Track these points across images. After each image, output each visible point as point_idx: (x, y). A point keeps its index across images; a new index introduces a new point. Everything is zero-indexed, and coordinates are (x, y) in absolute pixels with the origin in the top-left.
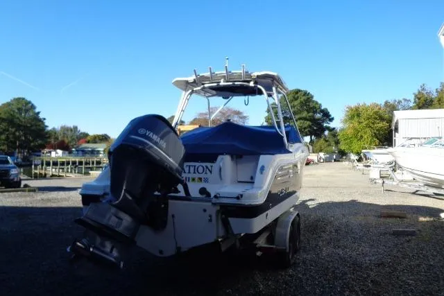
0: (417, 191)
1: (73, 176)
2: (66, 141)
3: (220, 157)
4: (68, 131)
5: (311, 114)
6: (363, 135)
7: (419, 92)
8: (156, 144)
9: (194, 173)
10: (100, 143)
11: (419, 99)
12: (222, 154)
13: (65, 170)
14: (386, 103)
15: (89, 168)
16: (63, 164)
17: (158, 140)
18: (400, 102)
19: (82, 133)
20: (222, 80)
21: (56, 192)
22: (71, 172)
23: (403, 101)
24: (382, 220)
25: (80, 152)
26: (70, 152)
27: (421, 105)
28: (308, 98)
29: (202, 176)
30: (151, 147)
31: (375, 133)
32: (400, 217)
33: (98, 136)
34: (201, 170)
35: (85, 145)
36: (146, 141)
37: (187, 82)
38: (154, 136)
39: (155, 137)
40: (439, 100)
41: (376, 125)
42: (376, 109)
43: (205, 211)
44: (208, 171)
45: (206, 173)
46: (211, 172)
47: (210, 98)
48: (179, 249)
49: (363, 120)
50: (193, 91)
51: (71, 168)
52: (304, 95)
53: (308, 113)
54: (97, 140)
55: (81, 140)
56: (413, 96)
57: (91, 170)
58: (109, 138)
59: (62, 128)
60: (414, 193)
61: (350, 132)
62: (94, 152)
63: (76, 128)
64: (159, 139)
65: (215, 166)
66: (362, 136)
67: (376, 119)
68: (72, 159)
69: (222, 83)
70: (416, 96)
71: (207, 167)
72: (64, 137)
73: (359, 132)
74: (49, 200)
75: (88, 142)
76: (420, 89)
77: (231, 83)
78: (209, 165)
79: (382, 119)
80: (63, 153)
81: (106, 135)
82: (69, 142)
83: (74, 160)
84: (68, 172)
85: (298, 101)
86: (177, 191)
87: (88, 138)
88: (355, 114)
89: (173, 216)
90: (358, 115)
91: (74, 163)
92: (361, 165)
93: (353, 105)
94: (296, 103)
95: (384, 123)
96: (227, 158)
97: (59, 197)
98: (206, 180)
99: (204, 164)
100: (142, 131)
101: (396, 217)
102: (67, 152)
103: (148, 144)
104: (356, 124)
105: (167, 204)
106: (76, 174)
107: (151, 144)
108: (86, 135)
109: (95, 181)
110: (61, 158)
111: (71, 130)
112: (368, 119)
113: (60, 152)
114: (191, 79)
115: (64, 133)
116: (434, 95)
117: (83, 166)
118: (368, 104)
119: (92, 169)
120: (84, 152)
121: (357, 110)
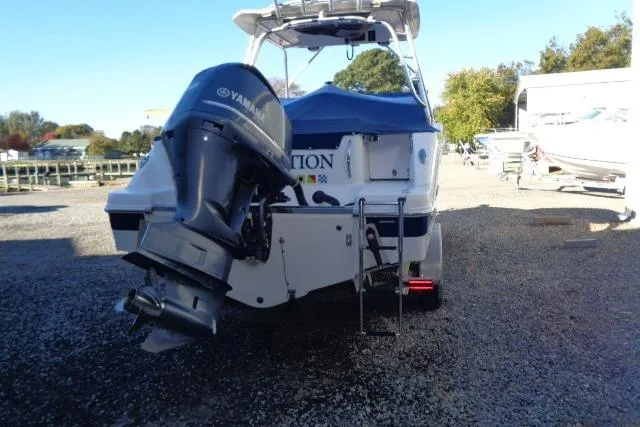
0: (562, 187)
1: (44, 188)
2: (23, 136)
3: (345, 139)
4: (23, 119)
5: (396, 86)
6: (470, 115)
7: (548, 49)
8: (250, 115)
9: (302, 167)
10: (78, 138)
11: (547, 59)
12: (350, 134)
13: (30, 180)
14: (500, 67)
15: (68, 176)
16: (23, 171)
17: (252, 108)
18: (519, 65)
19: (46, 123)
20: (321, 13)
21: (26, 215)
22: (39, 183)
23: (523, 64)
24: (538, 229)
25: (48, 154)
26: (32, 154)
27: (549, 68)
28: (393, 63)
29: (317, 172)
30: (243, 121)
31: (485, 111)
32: (563, 224)
33: (74, 127)
34: (312, 162)
35: (53, 142)
36: (234, 110)
37: (259, 18)
38: (245, 100)
39: (246, 103)
40: (574, 61)
41: (487, 100)
42: (489, 77)
43: (339, 228)
44: (325, 164)
45: (322, 167)
46: (331, 165)
47: (287, 50)
48: (292, 293)
49: (471, 93)
50: (269, 33)
51: (40, 178)
52: (386, 58)
53: (393, 84)
54: (73, 134)
55: (47, 134)
56: (539, 56)
57: (71, 180)
58: (92, 130)
59: (12, 114)
60: (559, 190)
61: (451, 111)
62: (72, 153)
63: (36, 115)
64: (253, 106)
65: (338, 155)
66: (468, 117)
67: (487, 90)
68: (36, 164)
69: (321, 18)
70: (543, 55)
71: (323, 156)
72: (17, 129)
73: (464, 110)
74: (17, 227)
75: (58, 137)
76: (549, 45)
77: (337, 18)
78: (326, 153)
79: (495, 90)
80: (20, 156)
81: (86, 126)
82: (26, 139)
83: (40, 165)
84: (34, 183)
85: (379, 67)
86: (285, 199)
87: (58, 131)
88: (459, 84)
89: (281, 241)
90: (464, 87)
91: (42, 170)
92: (474, 157)
93: (457, 71)
94: (376, 70)
95: (499, 96)
96: (357, 141)
97: (33, 221)
98: (323, 179)
99: (318, 152)
100: (223, 92)
101: (557, 224)
102: (25, 154)
103: (238, 116)
104: (461, 101)
105: (270, 221)
106: (50, 187)
107: (243, 116)
108: (54, 126)
109: (127, 188)
110: (16, 162)
111: (29, 118)
112: (478, 91)
113: (14, 154)
114: (267, 11)
115: (18, 124)
116: (568, 53)
117: (57, 174)
118: (477, 69)
119: (71, 178)
120: (55, 153)
121: (461, 79)
